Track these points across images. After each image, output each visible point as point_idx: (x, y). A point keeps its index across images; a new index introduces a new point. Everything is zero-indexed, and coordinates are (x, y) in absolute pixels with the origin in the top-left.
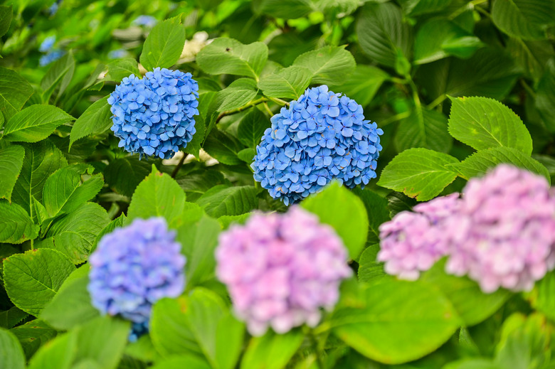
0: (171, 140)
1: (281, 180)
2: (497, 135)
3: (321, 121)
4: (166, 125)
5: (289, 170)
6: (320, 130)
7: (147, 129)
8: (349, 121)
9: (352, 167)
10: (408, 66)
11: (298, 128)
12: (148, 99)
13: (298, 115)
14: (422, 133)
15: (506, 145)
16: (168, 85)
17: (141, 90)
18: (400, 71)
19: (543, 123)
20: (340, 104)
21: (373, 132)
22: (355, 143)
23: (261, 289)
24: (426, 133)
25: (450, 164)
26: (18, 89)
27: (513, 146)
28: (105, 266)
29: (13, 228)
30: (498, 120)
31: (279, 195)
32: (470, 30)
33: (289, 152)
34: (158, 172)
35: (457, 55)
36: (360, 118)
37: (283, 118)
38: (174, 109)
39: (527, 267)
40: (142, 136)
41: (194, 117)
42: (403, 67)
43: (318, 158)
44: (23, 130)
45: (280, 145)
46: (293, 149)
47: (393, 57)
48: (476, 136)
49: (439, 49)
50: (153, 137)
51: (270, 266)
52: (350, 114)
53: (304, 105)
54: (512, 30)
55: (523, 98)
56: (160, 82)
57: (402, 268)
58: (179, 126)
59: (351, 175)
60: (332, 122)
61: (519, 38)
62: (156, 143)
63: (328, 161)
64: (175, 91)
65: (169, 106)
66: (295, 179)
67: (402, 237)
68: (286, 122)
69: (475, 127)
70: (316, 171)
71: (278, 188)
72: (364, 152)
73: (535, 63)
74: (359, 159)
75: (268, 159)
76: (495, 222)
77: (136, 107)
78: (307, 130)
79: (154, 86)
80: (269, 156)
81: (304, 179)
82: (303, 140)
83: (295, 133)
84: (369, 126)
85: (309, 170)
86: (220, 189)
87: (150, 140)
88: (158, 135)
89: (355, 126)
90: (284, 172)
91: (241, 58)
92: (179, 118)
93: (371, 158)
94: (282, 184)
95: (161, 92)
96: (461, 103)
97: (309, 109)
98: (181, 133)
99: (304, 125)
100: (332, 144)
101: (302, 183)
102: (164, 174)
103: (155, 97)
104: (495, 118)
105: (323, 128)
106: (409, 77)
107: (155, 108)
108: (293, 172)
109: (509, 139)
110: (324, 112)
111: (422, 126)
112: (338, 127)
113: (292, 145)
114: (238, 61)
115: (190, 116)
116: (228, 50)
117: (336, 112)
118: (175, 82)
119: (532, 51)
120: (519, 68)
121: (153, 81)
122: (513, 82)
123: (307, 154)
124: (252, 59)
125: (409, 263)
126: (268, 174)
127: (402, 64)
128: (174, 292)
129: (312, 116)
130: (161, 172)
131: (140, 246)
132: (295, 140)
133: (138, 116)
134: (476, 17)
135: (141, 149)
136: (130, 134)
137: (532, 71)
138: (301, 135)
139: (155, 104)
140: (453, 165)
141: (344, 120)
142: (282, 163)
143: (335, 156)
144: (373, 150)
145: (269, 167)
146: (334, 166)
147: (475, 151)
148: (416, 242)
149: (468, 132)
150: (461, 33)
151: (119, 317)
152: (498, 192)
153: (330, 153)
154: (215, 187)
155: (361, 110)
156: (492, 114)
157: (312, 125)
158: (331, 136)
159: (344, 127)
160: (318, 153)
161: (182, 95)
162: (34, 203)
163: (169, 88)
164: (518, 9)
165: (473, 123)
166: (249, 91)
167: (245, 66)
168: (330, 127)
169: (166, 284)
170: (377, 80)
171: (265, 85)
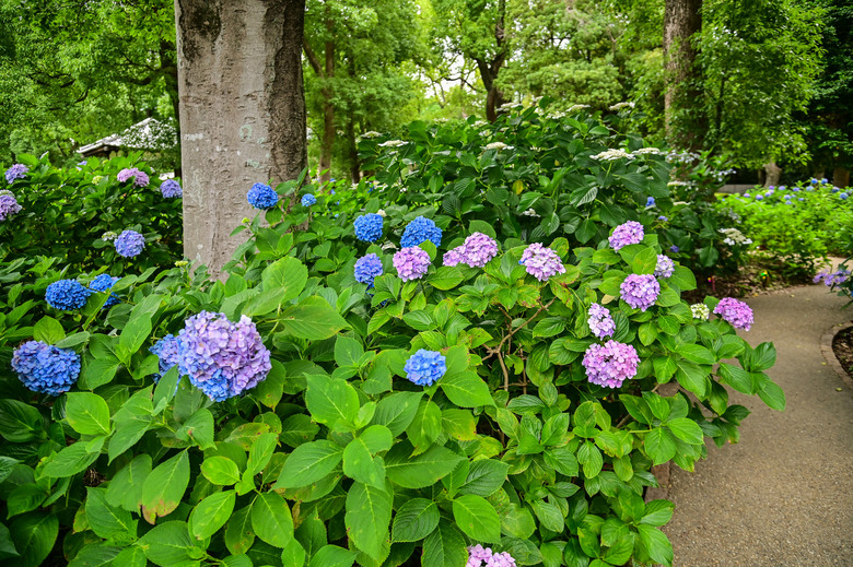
3: (420, 227)
7: (366, 232)
11: (412, 229)
12: (366, 223)
13: (413, 225)
17: (363, 220)
18: (457, 217)
20: (426, 221)
21: (439, 231)
22: (432, 234)
23: (405, 268)
28: (359, 268)
32: (480, 202)
36: (434, 226)
38: (374, 226)
39: (482, 259)
40: (364, 235)
42: (459, 216)
44: (330, 235)
47: (455, 212)
49: (470, 208)
51: (407, 261)
52: (430, 225)
54: (494, 202)
55: (497, 225)
57: (450, 266)
58: (376, 231)
60: (424, 227)
61: (496, 204)
65: (372, 225)
67: (449, 257)
68: (409, 228)
72: (436, 237)
76: (473, 247)
77: (361, 225)
78: (416, 230)
79: (368, 219)
83: (412, 231)
84: (437, 229)
89: (432, 228)
92: (375, 229)
93: (438, 239)
95: (370, 220)
96: (474, 223)
97: (416, 223)
99: (415, 228)
103: (368, 222)
104: (485, 226)
105: (421, 229)
106: (460, 219)
110: (422, 224)
112: (426, 229)
115: (380, 228)
117: (426, 224)
119: (501, 209)
124: (402, 210)
125: (451, 263)
127: (458, 214)
128: (379, 274)
129: (417, 225)
131: (369, 261)
133: (362, 228)
134: (483, 199)
136: (360, 234)
139: (368, 224)
141: (428, 226)
144: (439, 236)
147: (472, 231)
148: (453, 257)
150: (477, 203)
151: (363, 283)
152: (474, 239)
155: (434, 223)
157: (417, 228)
158: (424, 232)
159: (428, 228)
162: (335, 259)
166: (400, 219)
167: (400, 212)
168: (423, 229)
169: (377, 272)
170: (449, 220)
171: (405, 217)
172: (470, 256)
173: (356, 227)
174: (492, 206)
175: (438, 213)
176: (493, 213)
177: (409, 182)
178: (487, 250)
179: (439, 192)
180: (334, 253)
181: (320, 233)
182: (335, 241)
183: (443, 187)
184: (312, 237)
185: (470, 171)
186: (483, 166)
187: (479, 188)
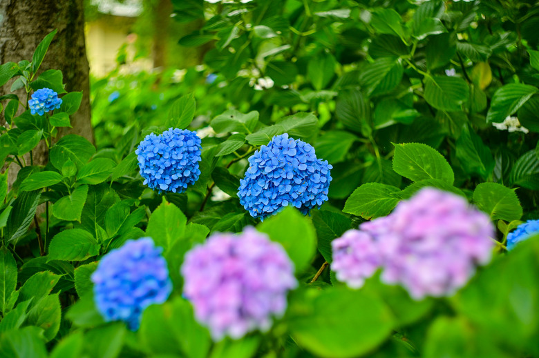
0: (180, 179)
1: (256, 204)
2: (428, 170)
3: (282, 159)
4: (175, 169)
5: (262, 195)
6: (282, 165)
7: (161, 171)
8: (304, 158)
9: (308, 193)
10: (370, 130)
11: (265, 165)
12: (162, 150)
13: (265, 155)
14: (381, 176)
15: (435, 178)
16: (178, 139)
17: (157, 143)
18: (365, 134)
19: (462, 167)
20: (297, 146)
21: (324, 167)
22: (309, 176)
24: (384, 175)
25: (394, 193)
26: (85, 150)
27: (440, 178)
28: (103, 283)
29: (80, 249)
30: (429, 159)
31: (256, 215)
32: (411, 105)
33: (260, 183)
34: (167, 202)
35: (403, 122)
36: (313, 157)
37: (256, 158)
38: (180, 157)
40: (158, 177)
41: (197, 163)
42: (367, 131)
43: (281, 186)
44: (89, 176)
45: (254, 177)
46: (263, 181)
47: (360, 125)
48: (413, 171)
49: (390, 118)
50: (167, 177)
51: (223, 279)
52: (305, 154)
53: (271, 147)
54: (439, 105)
55: (448, 151)
56: (172, 138)
57: (350, 276)
58: (186, 169)
59: (308, 199)
60: (291, 160)
61: (444, 110)
62: (169, 182)
63: (289, 188)
64: (182, 143)
65: (177, 155)
66: (266, 202)
67: (350, 251)
68: (257, 161)
69: (412, 165)
70: (280, 196)
71: (254, 210)
72: (317, 181)
73: (455, 126)
74: (313, 187)
75: (247, 188)
77: (153, 156)
78: (272, 166)
79: (167, 141)
80: (248, 186)
81: (273, 202)
82: (269, 173)
83: (264, 168)
84: (321, 163)
85: (275, 196)
86: (232, 215)
87: (165, 179)
88: (171, 176)
89: (309, 163)
90: (258, 197)
91: (240, 121)
92: (184, 163)
93: (323, 186)
94: (257, 206)
95: (172, 145)
96: (402, 148)
97: (274, 151)
98: (187, 174)
99: (270, 162)
100: (290, 176)
101: (271, 205)
102: (171, 204)
103: (167, 148)
104: (426, 158)
105: (283, 165)
106: (371, 138)
107: (167, 156)
108: (265, 197)
109: (437, 173)
110: (285, 152)
111: (381, 171)
112: (295, 163)
113: (262, 178)
114: (237, 123)
115: (194, 162)
116: (232, 117)
117: (294, 152)
118: (183, 137)
119: (453, 119)
120: (445, 130)
121: (167, 137)
122: (441, 139)
123: (273, 183)
124: (247, 122)
125: (355, 271)
126: (247, 199)
127: (366, 129)
129: (275, 156)
130: (169, 202)
131: (130, 265)
132: (264, 173)
133: (155, 162)
134: (416, 99)
135: (158, 186)
136: (150, 175)
137: (453, 132)
138: (268, 170)
139: (167, 154)
140: (396, 193)
141: (300, 158)
142: (257, 191)
143: (294, 184)
144: (324, 180)
145: (248, 195)
146: (294, 192)
147: (412, 182)
148: (361, 254)
149: (407, 168)
150: (405, 107)
152: (422, 212)
153: (290, 183)
154: (229, 214)
155: (313, 151)
156: (424, 155)
157: (275, 162)
158: (290, 170)
159: (300, 163)
160: (281, 182)
161: (188, 147)
162: (98, 228)
163: (178, 142)
164: (442, 91)
165: (411, 162)
166: (240, 142)
167: (242, 126)
168: (289, 163)
170: (349, 141)
171: (251, 137)
172: (411, 262)
173: (141, 160)
174: (433, 112)
175: (328, 126)
176: (434, 126)
177: (272, 68)
178: (466, 248)
179: (328, 87)
180: (95, 214)
181: (68, 172)
182: (96, 189)
183: (335, 77)
184: (50, 179)
185: (389, 44)
186: (418, 33)
187: (407, 77)
